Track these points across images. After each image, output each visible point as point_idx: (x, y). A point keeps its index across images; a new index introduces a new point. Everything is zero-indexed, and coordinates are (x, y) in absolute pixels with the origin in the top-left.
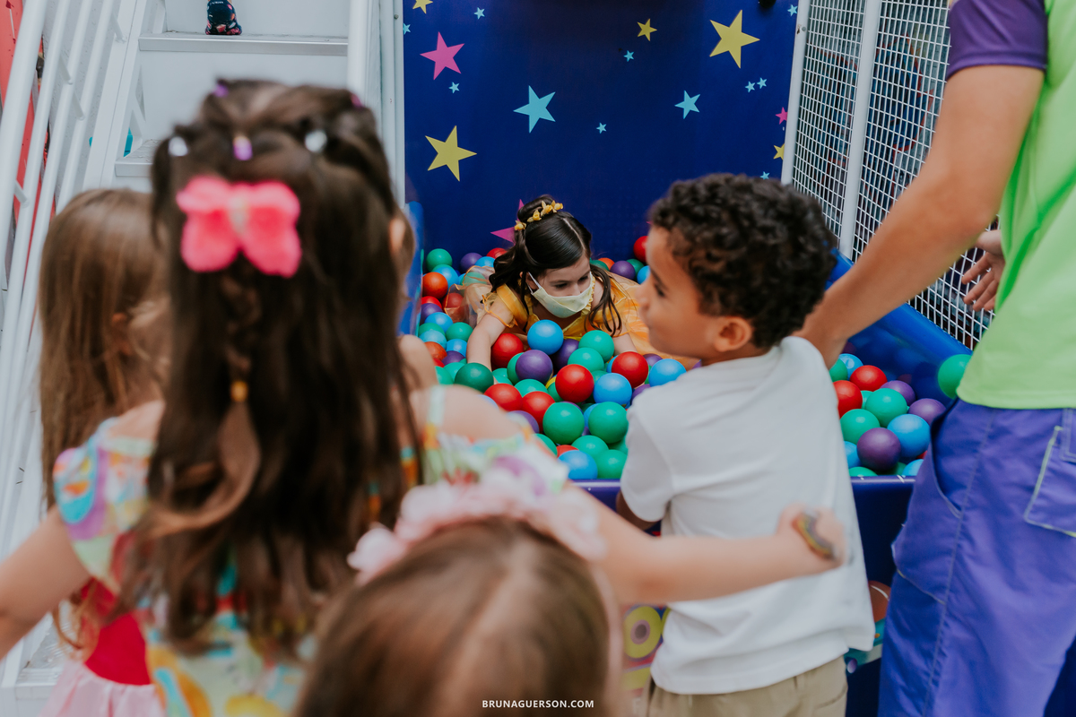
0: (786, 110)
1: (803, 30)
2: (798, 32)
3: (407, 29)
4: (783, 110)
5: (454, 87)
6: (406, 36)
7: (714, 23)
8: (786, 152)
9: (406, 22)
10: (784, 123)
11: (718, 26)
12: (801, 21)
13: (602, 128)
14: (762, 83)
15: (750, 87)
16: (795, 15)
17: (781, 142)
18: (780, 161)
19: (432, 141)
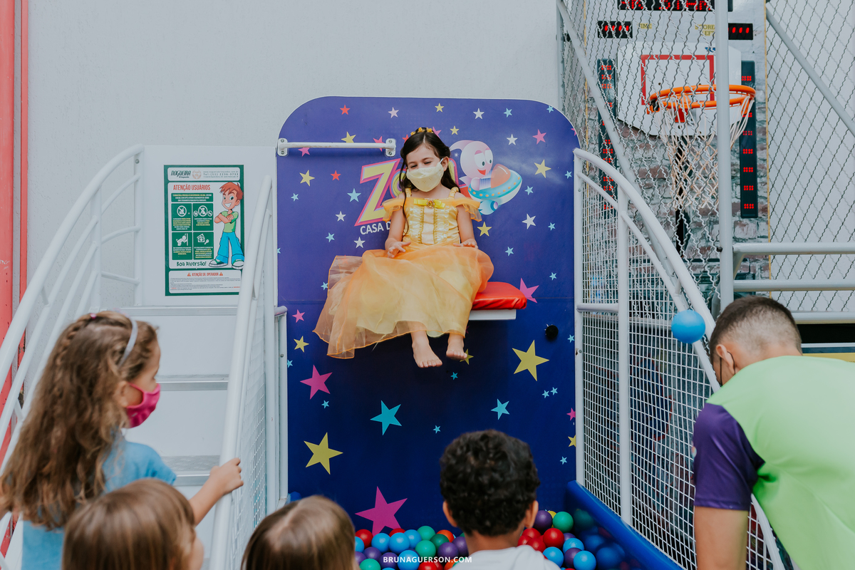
0: (574, 410)
1: (580, 352)
2: (577, 354)
3: (290, 363)
4: (572, 410)
5: (326, 404)
6: (289, 369)
7: (515, 350)
8: (578, 441)
9: (289, 358)
10: (574, 419)
11: (518, 352)
12: (578, 346)
13: (437, 429)
14: (554, 391)
15: (546, 394)
16: (573, 342)
17: (573, 434)
18: (574, 448)
19: (309, 444)
